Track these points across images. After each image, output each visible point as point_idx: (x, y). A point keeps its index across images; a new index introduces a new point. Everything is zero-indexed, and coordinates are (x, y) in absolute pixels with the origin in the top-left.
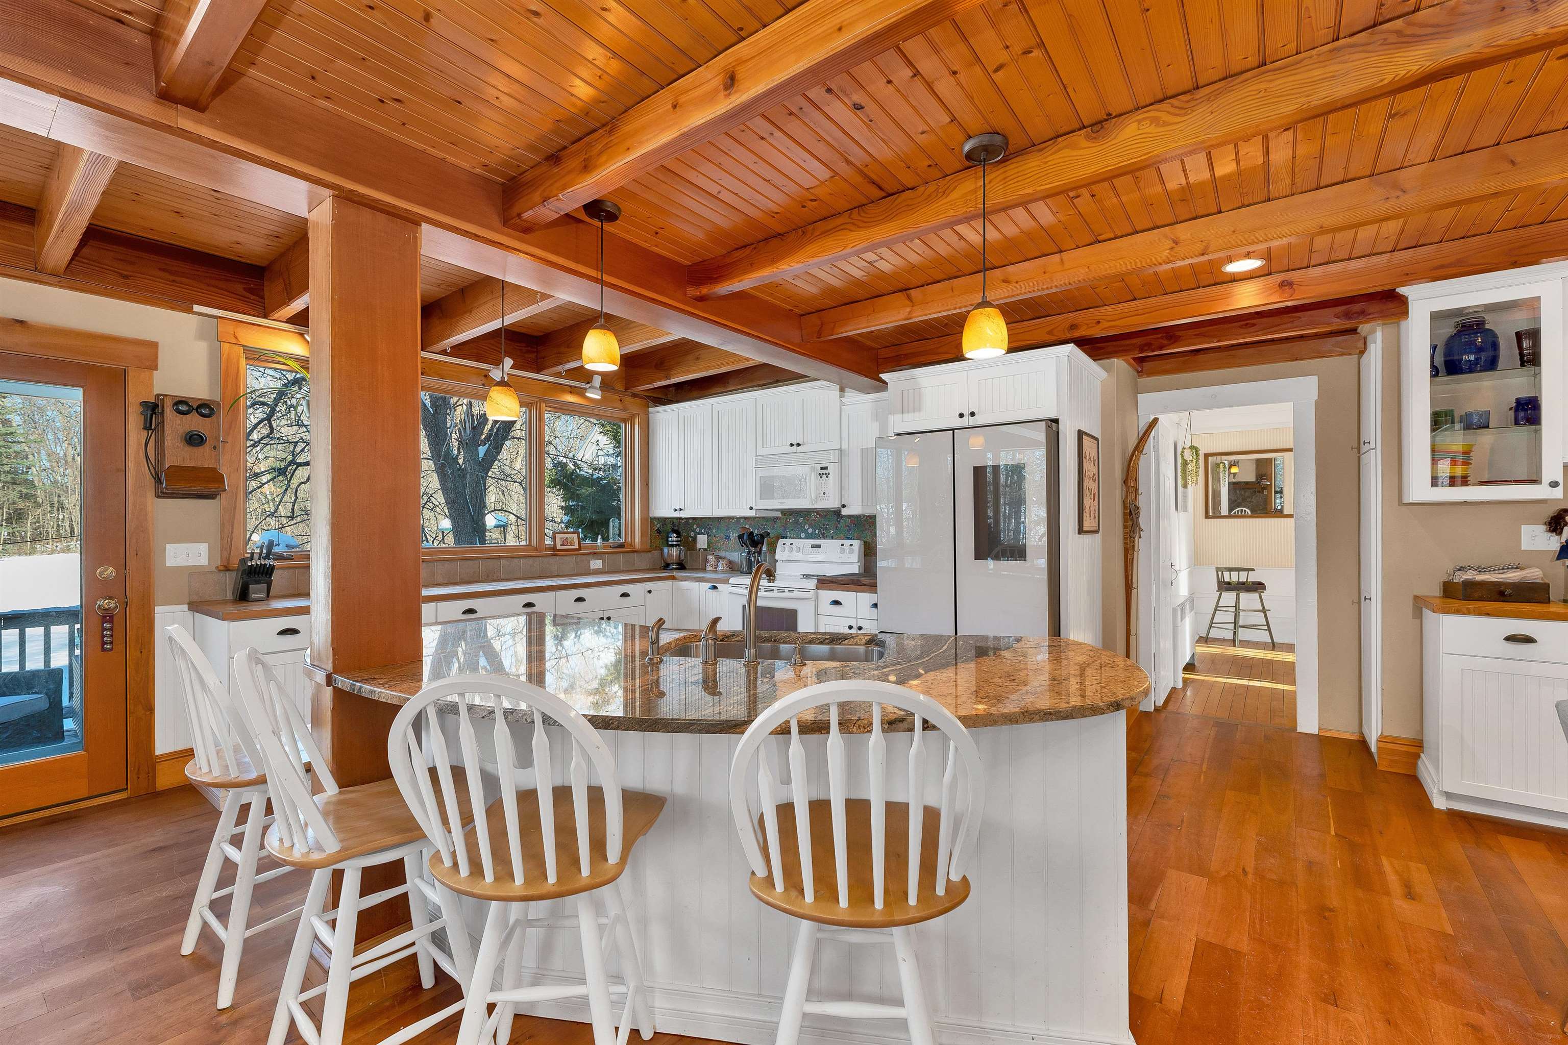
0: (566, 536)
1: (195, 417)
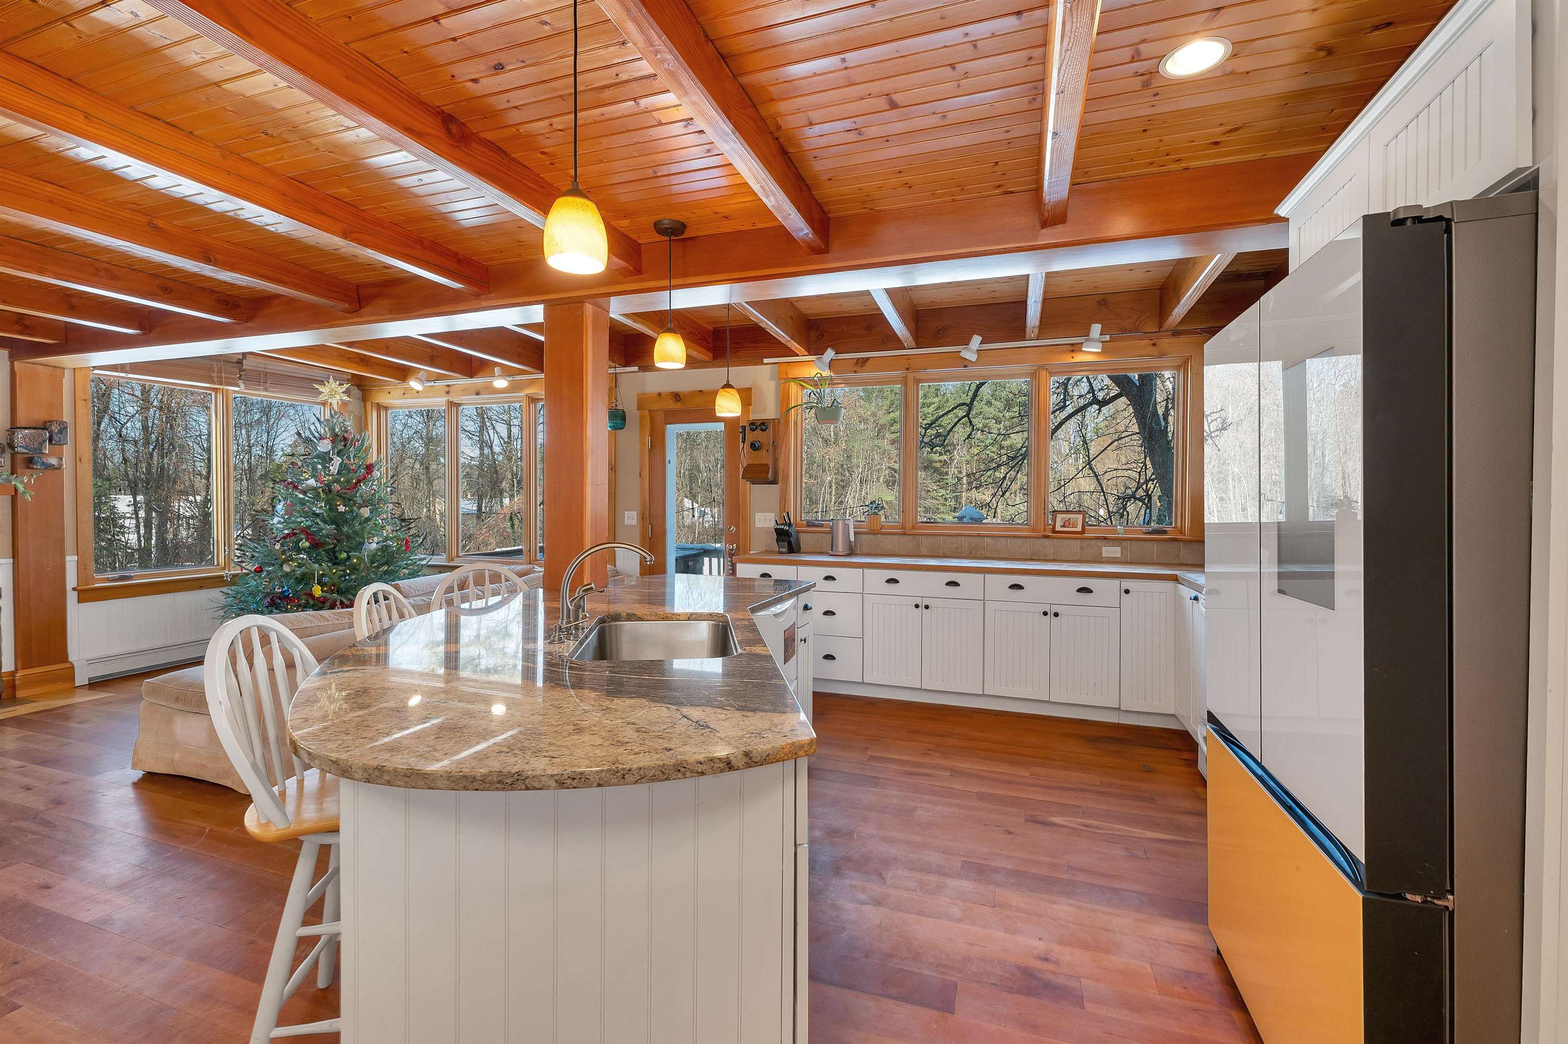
0: (1069, 516)
1: (758, 432)
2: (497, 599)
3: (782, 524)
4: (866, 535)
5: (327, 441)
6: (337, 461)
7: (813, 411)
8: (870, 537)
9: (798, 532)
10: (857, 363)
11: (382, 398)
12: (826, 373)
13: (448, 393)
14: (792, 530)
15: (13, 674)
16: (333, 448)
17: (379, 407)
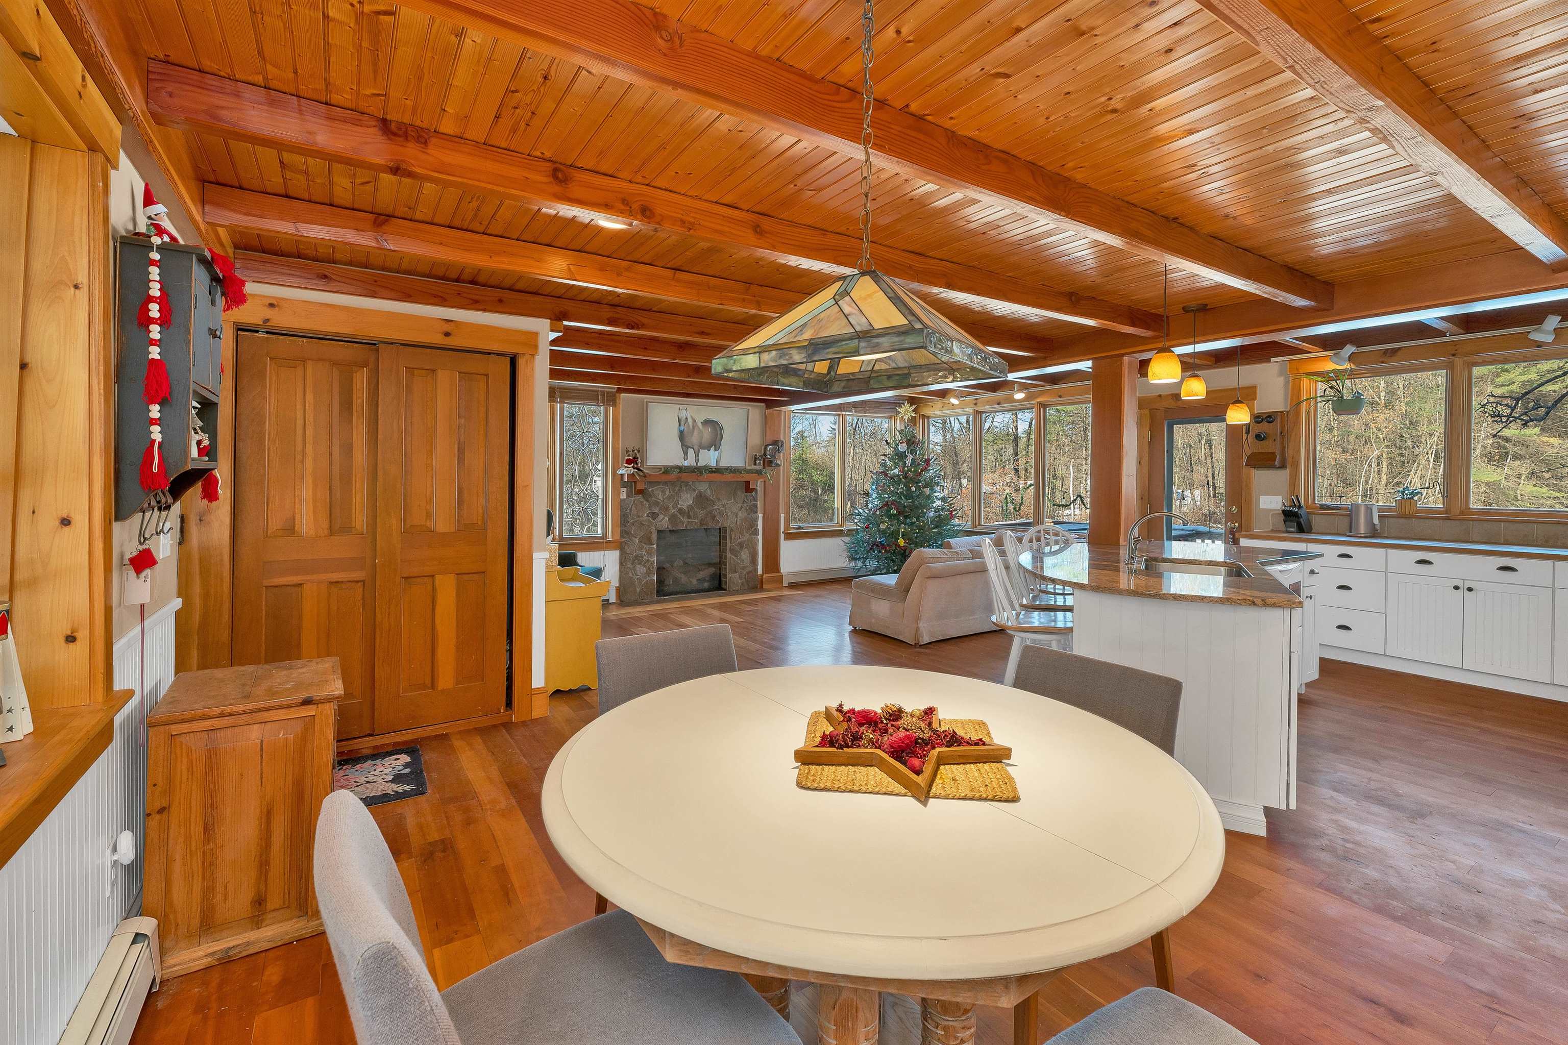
1: (1265, 424)
2: (1057, 547)
3: (1290, 507)
4: (1394, 519)
5: (905, 444)
6: (910, 457)
7: (1330, 402)
8: (1402, 521)
9: (1308, 513)
10: (1384, 353)
11: (926, 411)
12: (1347, 366)
13: (976, 404)
14: (1302, 512)
15: (762, 576)
16: (908, 448)
17: (924, 417)
